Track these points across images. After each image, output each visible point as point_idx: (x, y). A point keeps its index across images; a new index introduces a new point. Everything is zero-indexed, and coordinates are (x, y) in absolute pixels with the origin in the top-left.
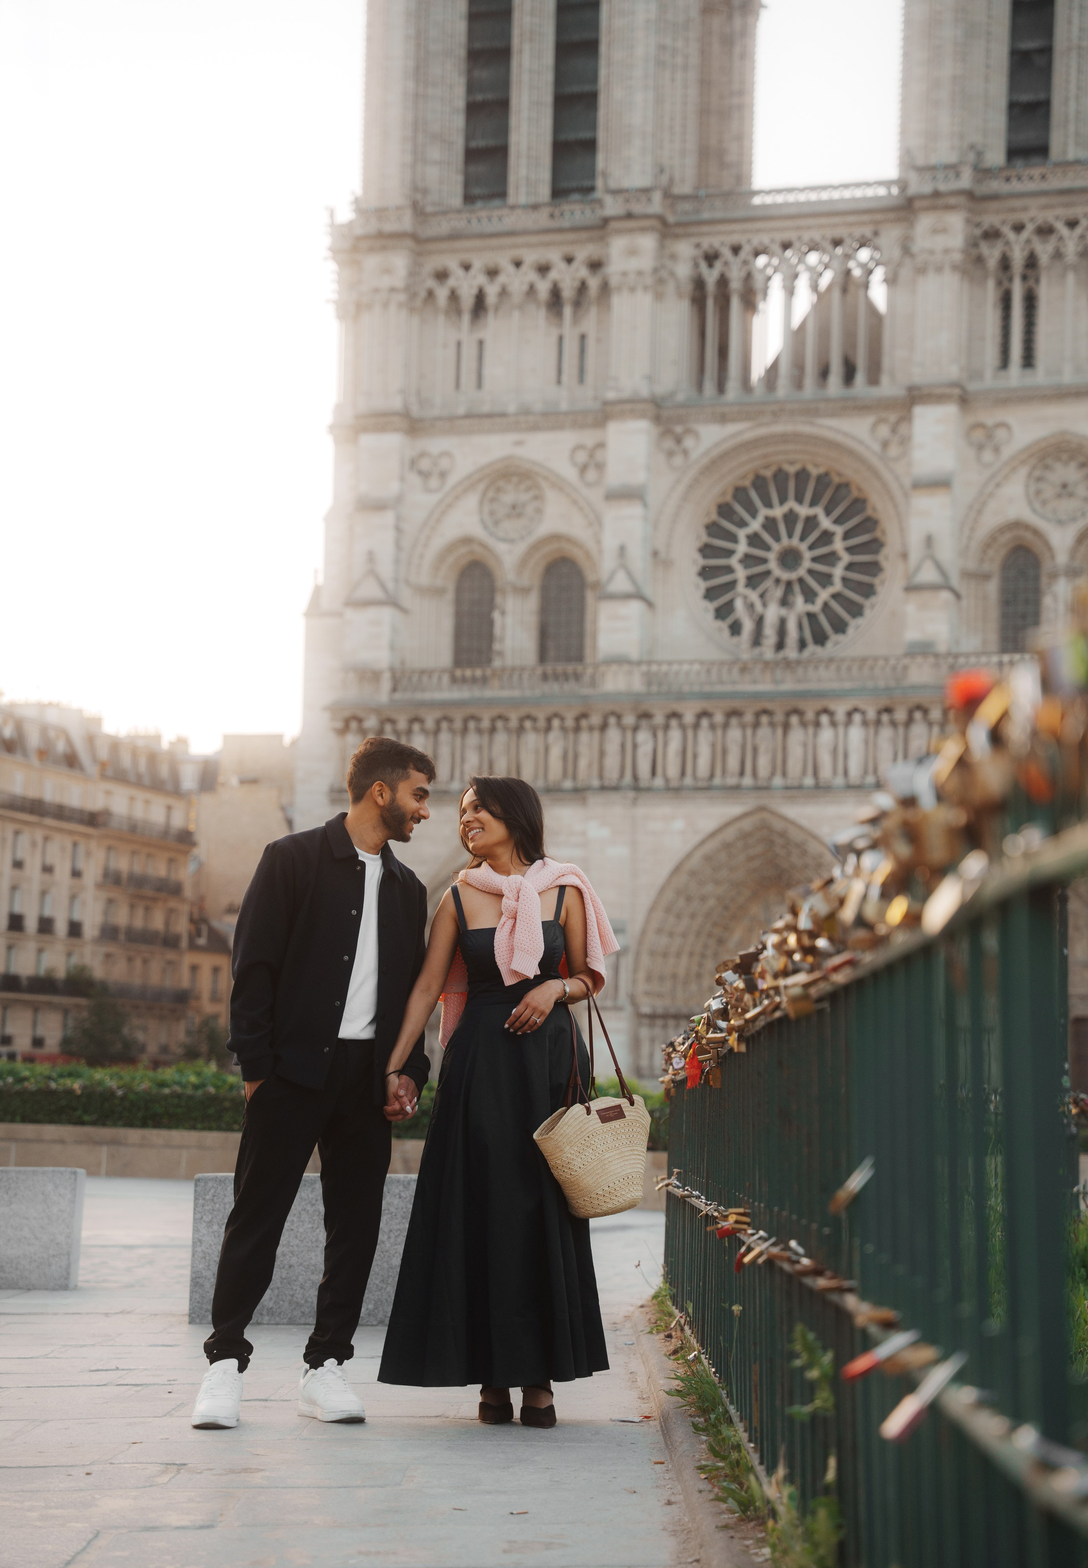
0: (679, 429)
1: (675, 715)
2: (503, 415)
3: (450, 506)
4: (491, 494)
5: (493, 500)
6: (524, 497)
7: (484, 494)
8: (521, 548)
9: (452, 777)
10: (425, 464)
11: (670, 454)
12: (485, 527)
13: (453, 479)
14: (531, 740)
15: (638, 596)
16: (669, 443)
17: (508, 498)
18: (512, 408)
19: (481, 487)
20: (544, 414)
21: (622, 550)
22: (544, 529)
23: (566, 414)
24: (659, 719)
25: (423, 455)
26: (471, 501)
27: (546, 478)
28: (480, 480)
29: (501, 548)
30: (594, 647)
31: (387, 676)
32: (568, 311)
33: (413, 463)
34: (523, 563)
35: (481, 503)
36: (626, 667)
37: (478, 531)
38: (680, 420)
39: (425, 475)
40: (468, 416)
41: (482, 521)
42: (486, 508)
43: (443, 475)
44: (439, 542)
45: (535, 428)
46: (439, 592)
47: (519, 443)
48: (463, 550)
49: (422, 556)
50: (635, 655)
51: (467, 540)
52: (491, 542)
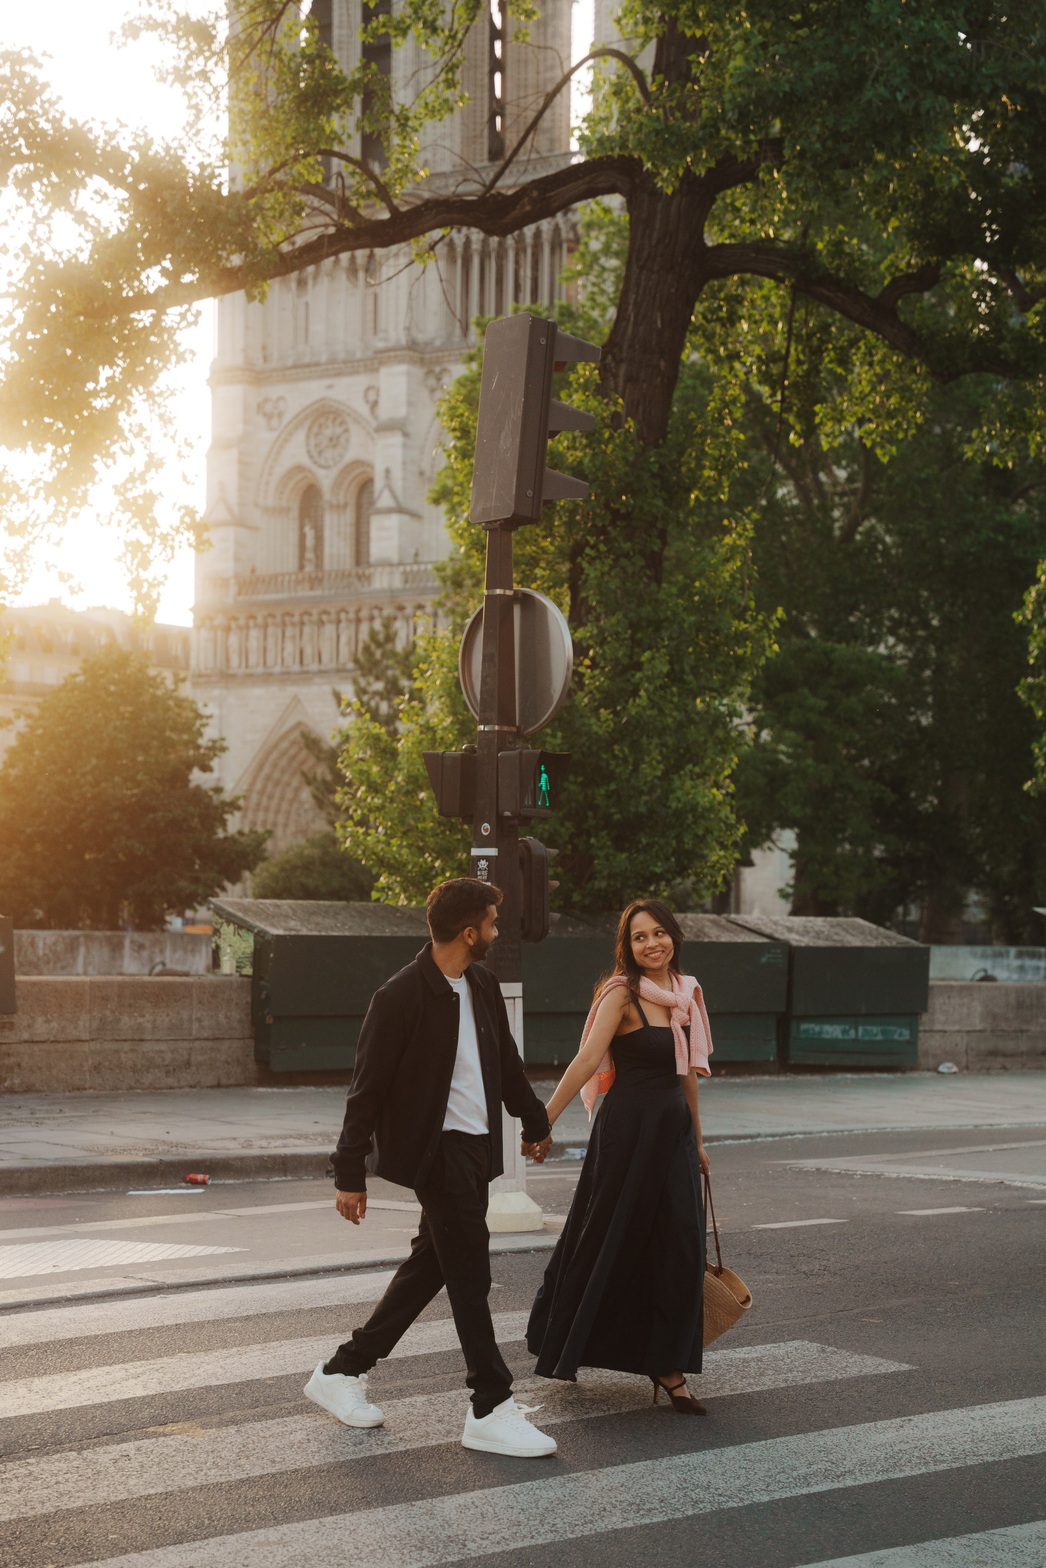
0: (437, 369)
1: (420, 607)
2: (317, 364)
3: (286, 441)
4: (315, 429)
5: (317, 435)
6: (339, 430)
7: (310, 429)
8: (334, 472)
9: (276, 663)
10: (268, 408)
11: (433, 390)
12: (311, 457)
13: (287, 418)
14: (329, 630)
15: (400, 510)
16: (432, 382)
17: (328, 432)
18: (324, 358)
19: (307, 424)
20: (345, 362)
21: (388, 472)
22: (349, 457)
23: (359, 361)
24: (409, 611)
25: (266, 400)
26: (300, 436)
27: (349, 415)
28: (306, 419)
29: (321, 473)
30: (368, 553)
31: (232, 581)
32: (361, 275)
33: (260, 407)
34: (337, 484)
35: (308, 437)
36: (388, 569)
37: (306, 461)
38: (438, 362)
39: (268, 417)
40: (295, 367)
41: (309, 452)
42: (312, 442)
43: (280, 415)
44: (279, 471)
45: (339, 374)
46: (283, 511)
47: (330, 387)
48: (300, 476)
49: (267, 483)
50: (395, 559)
51: (299, 468)
52: (314, 468)
